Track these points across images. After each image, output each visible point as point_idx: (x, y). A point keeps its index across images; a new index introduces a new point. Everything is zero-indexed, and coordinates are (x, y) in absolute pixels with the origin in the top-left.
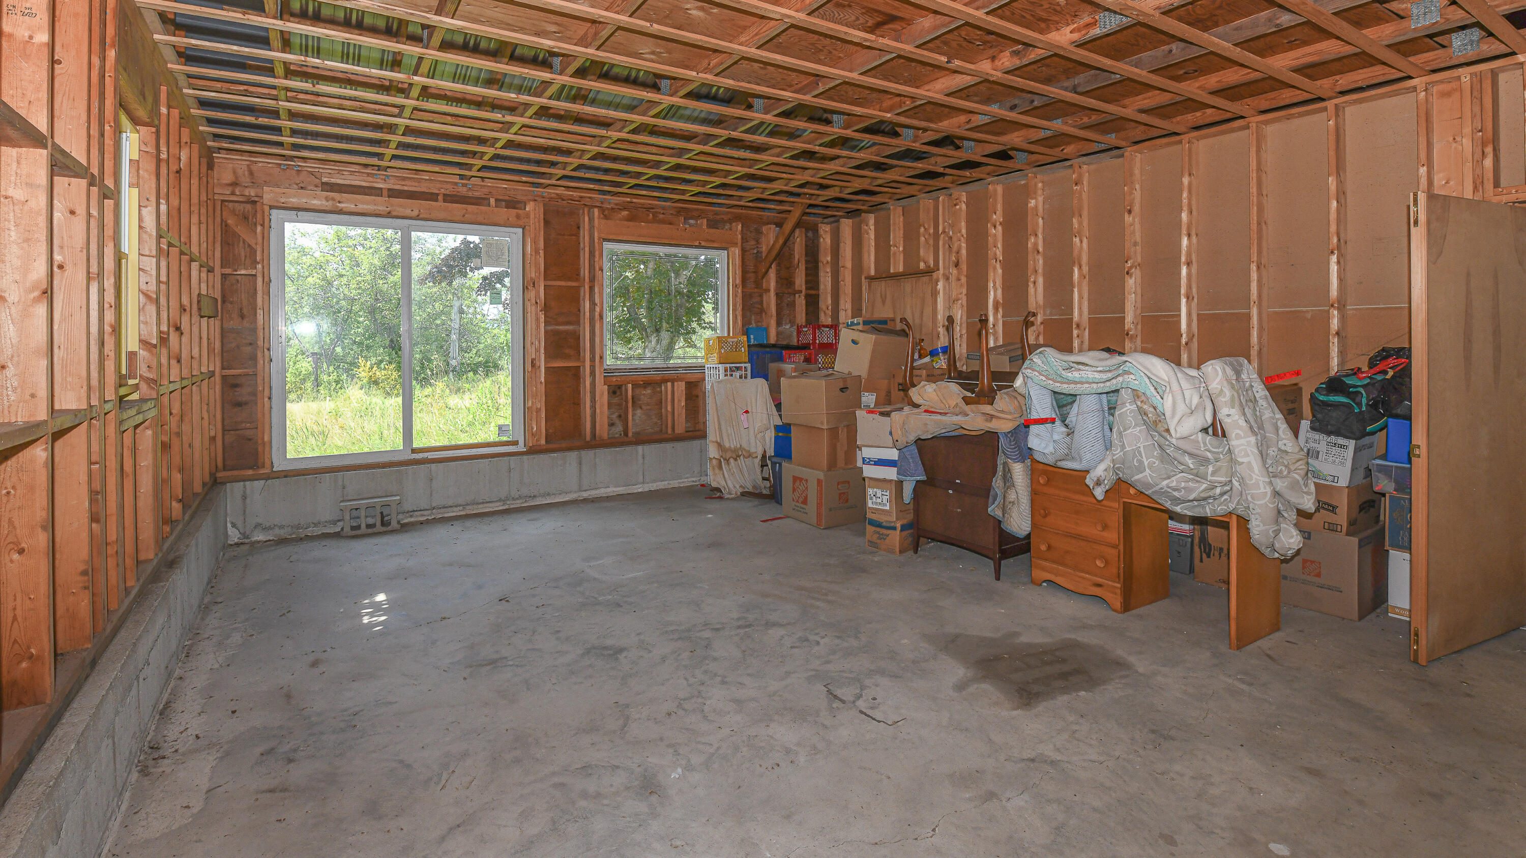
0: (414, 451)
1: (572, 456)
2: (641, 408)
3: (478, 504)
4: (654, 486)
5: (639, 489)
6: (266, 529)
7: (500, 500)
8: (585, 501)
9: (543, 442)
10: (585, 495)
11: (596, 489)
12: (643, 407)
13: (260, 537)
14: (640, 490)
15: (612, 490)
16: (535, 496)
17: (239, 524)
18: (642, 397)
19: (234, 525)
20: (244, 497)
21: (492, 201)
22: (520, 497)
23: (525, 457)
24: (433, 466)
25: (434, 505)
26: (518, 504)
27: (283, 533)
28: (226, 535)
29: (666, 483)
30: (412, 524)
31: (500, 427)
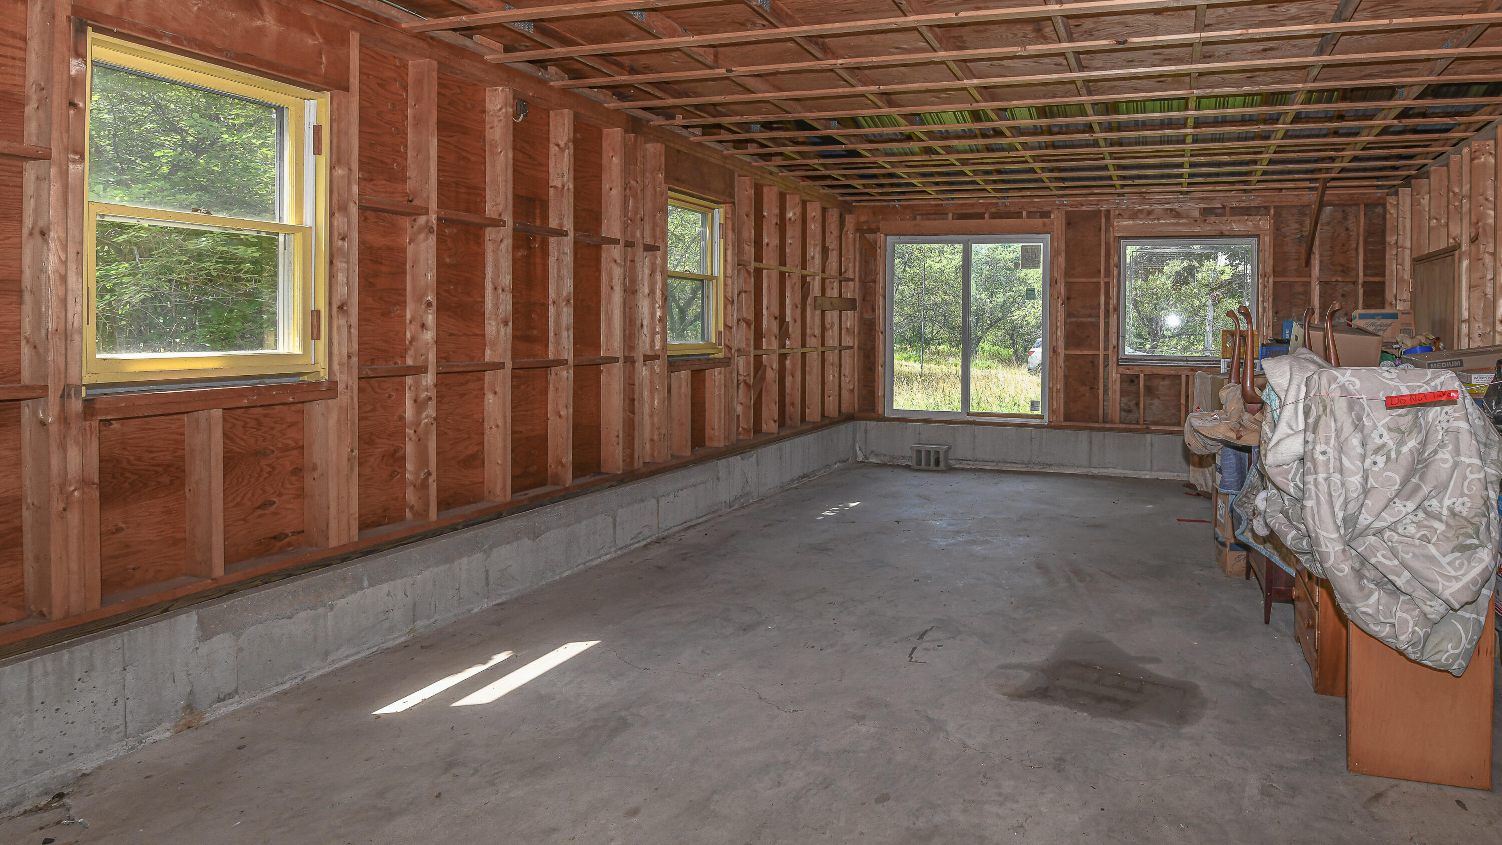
0: (969, 414)
1: (1084, 435)
2: (1159, 398)
3: (1007, 462)
4: (1162, 475)
5: (1147, 475)
6: (877, 455)
7: (1023, 463)
8: (1094, 477)
9: (1062, 418)
10: (1095, 471)
11: (1105, 468)
12: (1162, 398)
13: (873, 460)
14: (1147, 477)
15: (1120, 472)
16: (1051, 465)
17: (863, 448)
18: (1160, 388)
19: (860, 449)
20: (866, 431)
21: (1024, 213)
22: (1039, 464)
23: (1044, 430)
24: (976, 427)
25: (976, 457)
26: (1037, 469)
27: (886, 460)
28: (856, 456)
29: (1175, 474)
30: (956, 469)
31: (1033, 403)
